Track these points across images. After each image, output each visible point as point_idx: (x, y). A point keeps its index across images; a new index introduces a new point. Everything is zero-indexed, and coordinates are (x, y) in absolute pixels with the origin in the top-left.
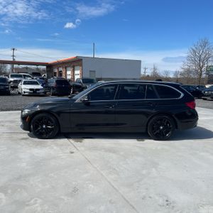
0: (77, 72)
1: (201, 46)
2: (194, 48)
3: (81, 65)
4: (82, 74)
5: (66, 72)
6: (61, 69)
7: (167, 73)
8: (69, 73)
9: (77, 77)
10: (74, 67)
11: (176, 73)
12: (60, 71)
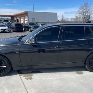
0: (26, 19)
1: (84, 5)
2: (81, 6)
3: (28, 16)
4: (28, 20)
5: (20, 20)
6: (18, 18)
7: (68, 19)
8: (22, 20)
9: (26, 22)
10: (24, 17)
11: (71, 19)
12: (18, 19)
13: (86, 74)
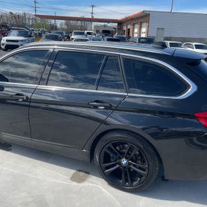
0: (144, 30)
3: (148, 22)
4: (148, 32)
5: (133, 30)
6: (129, 27)
8: (136, 30)
10: (141, 23)
12: (129, 29)
13: (91, 184)
